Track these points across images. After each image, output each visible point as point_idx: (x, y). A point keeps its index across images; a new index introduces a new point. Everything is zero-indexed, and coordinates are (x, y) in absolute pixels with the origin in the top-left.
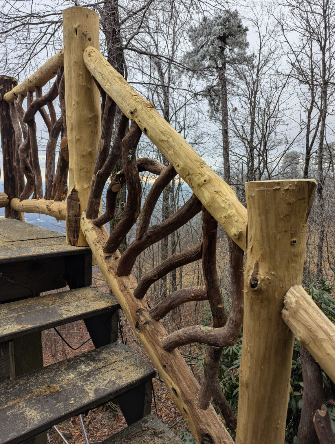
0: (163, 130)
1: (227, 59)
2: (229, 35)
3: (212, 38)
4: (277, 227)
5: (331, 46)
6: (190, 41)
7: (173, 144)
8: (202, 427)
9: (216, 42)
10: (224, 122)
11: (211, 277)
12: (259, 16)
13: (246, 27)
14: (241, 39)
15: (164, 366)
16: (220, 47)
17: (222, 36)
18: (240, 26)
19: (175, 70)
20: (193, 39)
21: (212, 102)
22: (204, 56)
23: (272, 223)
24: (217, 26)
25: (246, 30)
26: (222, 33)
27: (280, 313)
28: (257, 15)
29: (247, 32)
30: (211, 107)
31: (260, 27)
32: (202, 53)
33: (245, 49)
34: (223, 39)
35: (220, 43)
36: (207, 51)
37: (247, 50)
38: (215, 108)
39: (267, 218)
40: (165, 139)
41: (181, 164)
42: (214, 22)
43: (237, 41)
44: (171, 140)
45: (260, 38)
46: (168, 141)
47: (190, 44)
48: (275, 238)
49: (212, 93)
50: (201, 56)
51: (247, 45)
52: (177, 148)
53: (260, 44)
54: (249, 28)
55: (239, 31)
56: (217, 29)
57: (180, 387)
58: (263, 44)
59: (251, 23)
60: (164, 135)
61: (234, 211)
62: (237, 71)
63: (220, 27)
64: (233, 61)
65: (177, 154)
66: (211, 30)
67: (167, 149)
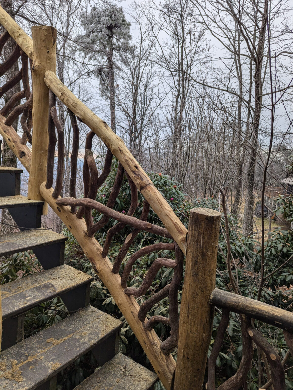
0: (3, 14)
1: (114, 46)
2: (115, 26)
3: (100, 26)
4: (41, 44)
5: (192, 49)
6: (82, 26)
7: (7, 20)
8: (20, 150)
9: (104, 30)
10: (112, 99)
11: (26, 83)
12: (140, 16)
13: (129, 23)
14: (124, 31)
15: (5, 131)
16: (108, 35)
17: (109, 25)
18: (124, 21)
19: (68, 48)
20: (84, 24)
21: (103, 82)
22: (94, 40)
23: (39, 43)
24: (104, 17)
25: (129, 24)
26: (109, 23)
27: (44, 80)
28: (139, 14)
29: (130, 27)
30: (102, 86)
31: (141, 25)
32: (92, 37)
33: (128, 40)
34: (110, 28)
35: (107, 31)
36: (96, 36)
37: (130, 42)
38: (106, 87)
39: (37, 41)
40: (3, 17)
41: (10, 28)
42: (103, 13)
43: (121, 32)
44: (6, 18)
45: (141, 33)
46: (5, 19)
47: (82, 28)
48: (41, 49)
49: (103, 74)
50: (91, 39)
51: (130, 37)
52: (9, 21)
53: (141, 39)
54: (131, 24)
55: (123, 25)
56: (105, 19)
57: (11, 137)
58: (143, 39)
59: (134, 20)
60: (3, 16)
61: (30, 45)
62: (122, 57)
63: (107, 18)
64: (119, 49)
65: (8, 24)
66: (100, 19)
67: (4, 22)
